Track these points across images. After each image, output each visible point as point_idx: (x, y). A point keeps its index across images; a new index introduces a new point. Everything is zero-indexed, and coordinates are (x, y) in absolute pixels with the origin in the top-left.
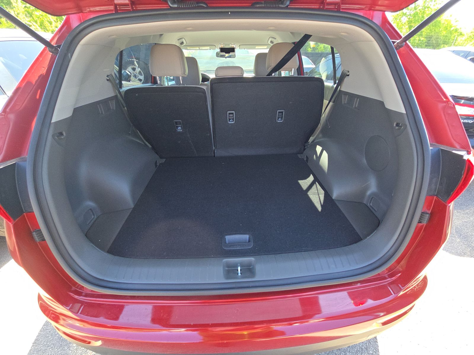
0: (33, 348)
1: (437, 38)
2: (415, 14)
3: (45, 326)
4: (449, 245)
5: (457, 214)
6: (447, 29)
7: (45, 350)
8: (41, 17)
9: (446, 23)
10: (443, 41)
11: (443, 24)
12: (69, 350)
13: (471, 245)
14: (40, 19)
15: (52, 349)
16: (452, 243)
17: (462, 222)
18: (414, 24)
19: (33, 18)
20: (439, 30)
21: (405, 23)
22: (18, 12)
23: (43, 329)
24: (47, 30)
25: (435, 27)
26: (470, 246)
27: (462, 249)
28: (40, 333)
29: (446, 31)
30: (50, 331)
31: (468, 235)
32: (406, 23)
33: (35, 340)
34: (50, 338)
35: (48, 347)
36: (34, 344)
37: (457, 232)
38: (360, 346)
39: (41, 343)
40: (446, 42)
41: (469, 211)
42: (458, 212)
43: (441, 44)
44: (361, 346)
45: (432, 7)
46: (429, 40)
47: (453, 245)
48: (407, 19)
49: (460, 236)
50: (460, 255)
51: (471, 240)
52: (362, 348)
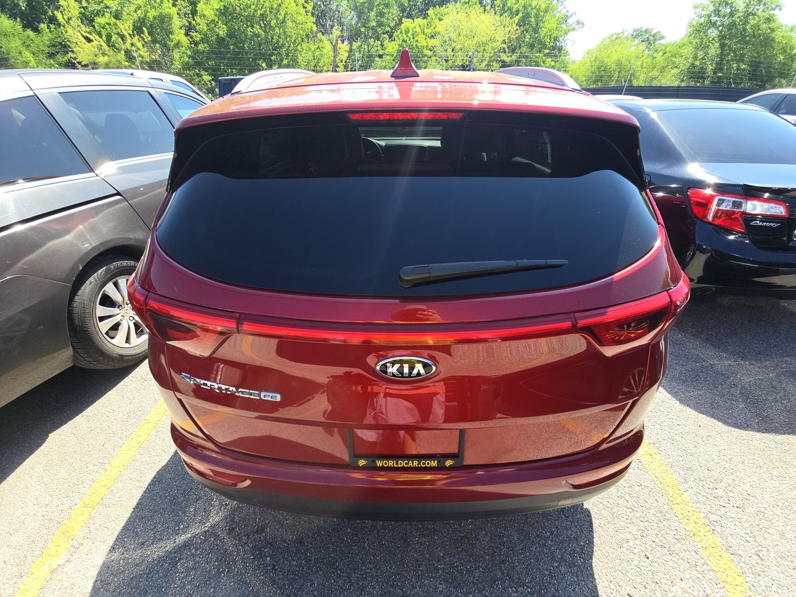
0: (134, 514)
1: (769, 67)
2: (732, 24)
3: (151, 486)
4: (725, 412)
5: (749, 368)
6: (785, 51)
7: (151, 517)
8: (107, 26)
9: (784, 42)
10: (778, 73)
11: (779, 43)
12: (185, 515)
13: (761, 413)
14: (106, 29)
15: (161, 515)
16: (731, 409)
17: (755, 379)
18: (730, 41)
19: (94, 28)
20: (773, 52)
21: (713, 39)
22: (70, 15)
23: (149, 490)
24: (117, 49)
25: (765, 47)
26: (759, 416)
27: (745, 419)
28: (144, 494)
29: (784, 55)
30: (158, 493)
31: (761, 399)
32: (716, 39)
33: (137, 504)
34: (159, 501)
35: (155, 512)
36: (136, 510)
37: (743, 393)
38: (567, 535)
39: (146, 507)
40: (784, 73)
41: (770, 364)
42: (750, 364)
43: (776, 78)
44: (569, 534)
45: (759, 13)
46: (756, 70)
47: (733, 411)
48: (717, 32)
49: (746, 400)
50: (740, 427)
51: (763, 407)
52: (570, 538)
